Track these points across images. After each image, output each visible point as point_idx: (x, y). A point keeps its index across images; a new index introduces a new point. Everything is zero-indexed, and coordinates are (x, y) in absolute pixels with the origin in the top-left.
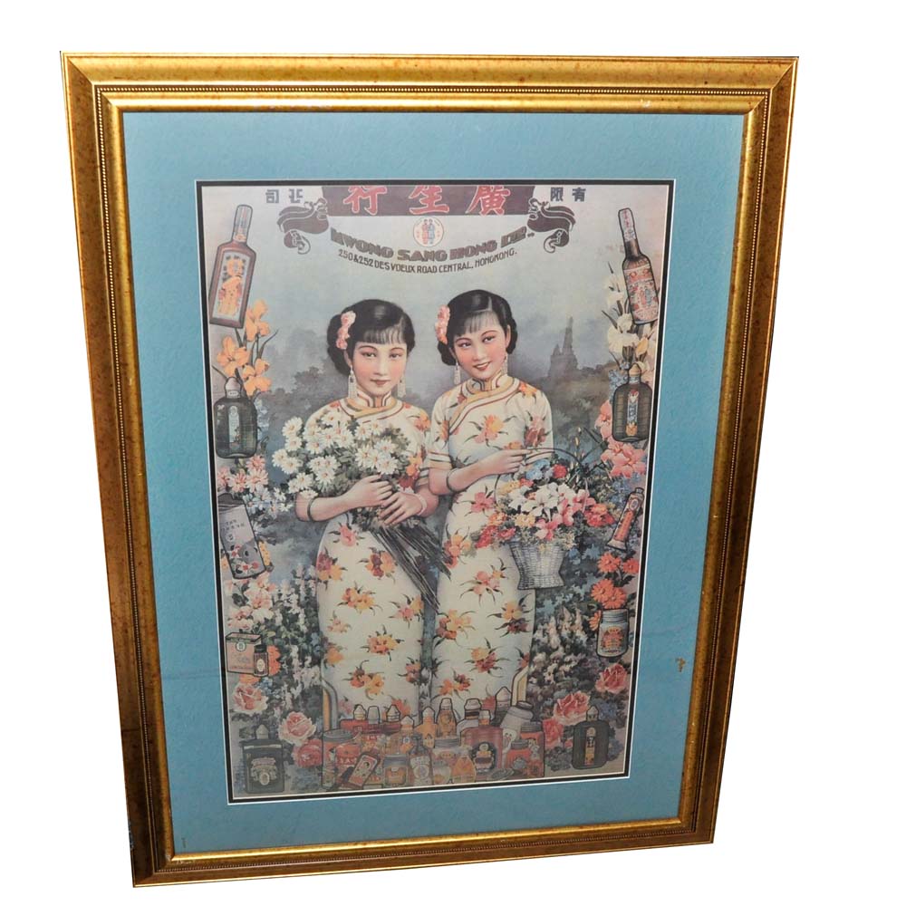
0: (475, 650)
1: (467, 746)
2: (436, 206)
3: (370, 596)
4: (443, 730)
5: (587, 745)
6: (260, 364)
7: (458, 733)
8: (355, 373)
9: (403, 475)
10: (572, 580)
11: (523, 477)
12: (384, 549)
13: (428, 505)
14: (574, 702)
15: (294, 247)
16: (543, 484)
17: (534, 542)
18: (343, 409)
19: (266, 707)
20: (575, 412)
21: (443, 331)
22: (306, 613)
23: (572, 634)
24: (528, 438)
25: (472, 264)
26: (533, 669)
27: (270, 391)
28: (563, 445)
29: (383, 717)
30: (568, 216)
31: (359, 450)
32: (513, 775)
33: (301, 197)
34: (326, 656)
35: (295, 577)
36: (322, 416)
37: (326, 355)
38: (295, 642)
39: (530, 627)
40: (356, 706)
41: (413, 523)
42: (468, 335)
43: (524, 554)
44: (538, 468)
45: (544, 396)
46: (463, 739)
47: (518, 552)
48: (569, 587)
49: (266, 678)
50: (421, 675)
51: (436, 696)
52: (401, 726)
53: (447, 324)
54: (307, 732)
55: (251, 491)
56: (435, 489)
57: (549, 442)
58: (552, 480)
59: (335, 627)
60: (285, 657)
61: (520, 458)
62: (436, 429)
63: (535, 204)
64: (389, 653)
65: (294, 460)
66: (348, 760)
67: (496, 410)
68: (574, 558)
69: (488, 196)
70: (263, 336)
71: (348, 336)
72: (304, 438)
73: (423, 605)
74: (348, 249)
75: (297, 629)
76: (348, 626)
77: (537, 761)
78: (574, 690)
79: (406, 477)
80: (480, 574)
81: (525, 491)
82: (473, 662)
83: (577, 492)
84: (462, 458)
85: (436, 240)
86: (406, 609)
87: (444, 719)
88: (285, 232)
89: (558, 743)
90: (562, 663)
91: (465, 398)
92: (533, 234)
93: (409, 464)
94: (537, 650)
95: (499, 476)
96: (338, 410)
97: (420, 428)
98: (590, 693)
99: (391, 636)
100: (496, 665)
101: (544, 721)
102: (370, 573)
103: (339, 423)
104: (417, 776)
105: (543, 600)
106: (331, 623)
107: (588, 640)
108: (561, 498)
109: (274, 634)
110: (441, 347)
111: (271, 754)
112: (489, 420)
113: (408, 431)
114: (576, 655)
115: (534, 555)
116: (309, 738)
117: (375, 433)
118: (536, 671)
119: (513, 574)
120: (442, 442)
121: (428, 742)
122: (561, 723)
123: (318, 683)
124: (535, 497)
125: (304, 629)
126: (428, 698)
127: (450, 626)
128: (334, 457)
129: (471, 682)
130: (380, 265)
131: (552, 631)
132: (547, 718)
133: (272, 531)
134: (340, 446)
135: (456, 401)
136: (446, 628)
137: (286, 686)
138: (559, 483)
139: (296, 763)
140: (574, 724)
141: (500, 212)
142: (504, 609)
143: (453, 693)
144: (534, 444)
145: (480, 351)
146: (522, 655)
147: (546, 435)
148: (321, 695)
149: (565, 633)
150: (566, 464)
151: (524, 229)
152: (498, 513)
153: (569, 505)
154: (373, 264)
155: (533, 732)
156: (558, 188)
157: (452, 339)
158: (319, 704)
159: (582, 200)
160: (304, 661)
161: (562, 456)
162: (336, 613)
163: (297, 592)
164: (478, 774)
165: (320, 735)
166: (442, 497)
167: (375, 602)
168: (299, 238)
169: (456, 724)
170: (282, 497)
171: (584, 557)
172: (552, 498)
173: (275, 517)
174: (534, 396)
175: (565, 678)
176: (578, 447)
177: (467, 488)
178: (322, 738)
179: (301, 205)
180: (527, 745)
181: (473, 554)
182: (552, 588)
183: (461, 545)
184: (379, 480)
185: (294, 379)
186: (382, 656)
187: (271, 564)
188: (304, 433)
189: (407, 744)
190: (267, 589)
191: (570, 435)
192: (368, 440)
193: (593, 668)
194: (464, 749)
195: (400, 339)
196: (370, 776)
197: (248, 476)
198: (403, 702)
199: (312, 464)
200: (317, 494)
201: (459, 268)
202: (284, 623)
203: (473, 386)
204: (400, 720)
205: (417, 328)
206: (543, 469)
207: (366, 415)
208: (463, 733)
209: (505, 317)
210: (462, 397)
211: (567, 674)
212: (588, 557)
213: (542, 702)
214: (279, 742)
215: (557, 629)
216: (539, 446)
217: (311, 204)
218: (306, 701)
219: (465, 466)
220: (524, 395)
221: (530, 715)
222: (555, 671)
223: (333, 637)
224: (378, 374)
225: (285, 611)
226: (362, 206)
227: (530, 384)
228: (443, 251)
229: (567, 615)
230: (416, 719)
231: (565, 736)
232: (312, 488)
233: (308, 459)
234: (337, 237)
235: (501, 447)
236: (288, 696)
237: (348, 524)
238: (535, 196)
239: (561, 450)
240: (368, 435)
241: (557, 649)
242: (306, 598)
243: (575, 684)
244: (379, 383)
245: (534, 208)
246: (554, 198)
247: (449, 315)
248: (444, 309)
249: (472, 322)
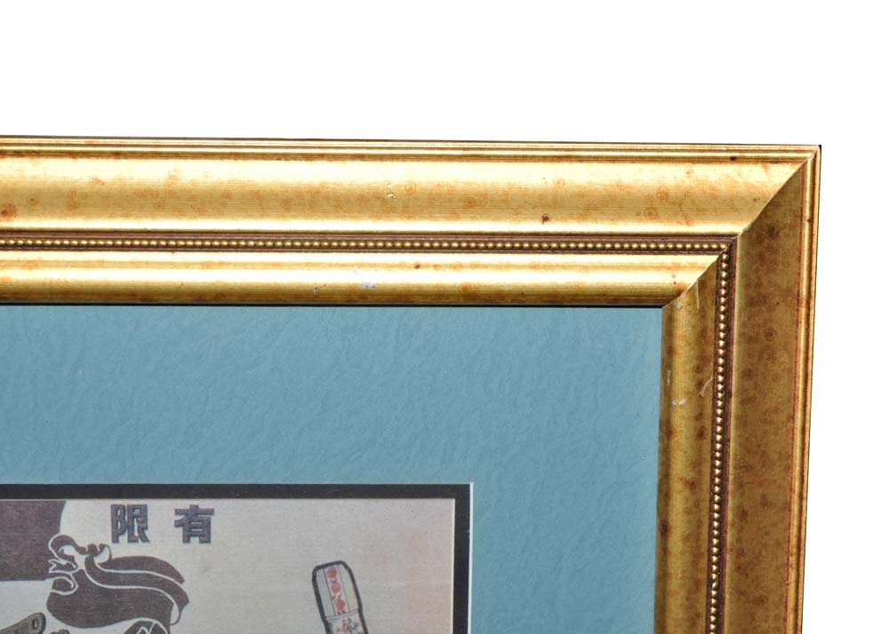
63: (69, 550)
151: (39, 620)
156: (134, 508)
159: (206, 538)
238: (65, 529)
245: (64, 562)
246: (123, 533)
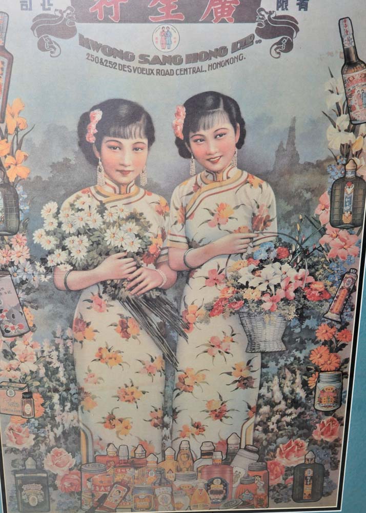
0: (209, 402)
1: (203, 480)
2: (173, 14)
3: (119, 354)
4: (182, 467)
5: (305, 483)
6: (20, 154)
7: (195, 469)
8: (103, 164)
9: (146, 253)
10: (293, 346)
11: (250, 257)
12: (131, 316)
13: (167, 278)
14: (294, 447)
15: (47, 51)
16: (268, 263)
17: (260, 313)
18: (93, 195)
19: (33, 443)
20: (296, 201)
21: (180, 128)
22: (65, 367)
23: (292, 392)
24: (255, 223)
25: (205, 68)
26: (259, 419)
27: (30, 178)
28: (286, 229)
29: (131, 454)
30: (292, 24)
31: (108, 231)
32: (241, 505)
33: (52, 5)
34: (82, 403)
35: (55, 337)
36: (74, 201)
37: (77, 148)
38: (56, 390)
39: (256, 384)
40: (109, 445)
41: (155, 294)
42: (202, 132)
43: (251, 323)
44: (263, 249)
45: (269, 186)
46: (199, 474)
47: (246, 320)
48: (290, 352)
49: (33, 420)
50: (163, 421)
51: (176, 439)
52: (147, 461)
53: (183, 122)
54: (68, 465)
55: (16, 264)
56: (174, 265)
57: (273, 227)
58: (276, 260)
59: (90, 379)
60: (48, 403)
61: (248, 240)
62: (175, 214)
63: (263, 13)
64: (136, 402)
65: (52, 238)
66: (103, 488)
67: (227, 198)
68: (295, 327)
69: (220, 6)
70: (21, 130)
71: (96, 131)
72: (60, 220)
73: (164, 363)
74: (95, 53)
75: (58, 380)
76: (101, 378)
77: (262, 494)
78: (294, 437)
79: (149, 255)
80: (213, 338)
81: (252, 269)
82: (207, 412)
83: (298, 271)
84: (197, 239)
85: (173, 46)
86: (150, 366)
87: (183, 458)
88: (38, 37)
89: (280, 480)
90: (284, 415)
91: (200, 187)
92: (260, 41)
93: (151, 243)
94: (262, 404)
95: (230, 255)
96: (89, 196)
97: (160, 212)
98: (308, 440)
99: (137, 388)
100: (227, 414)
101: (269, 462)
102: (119, 335)
103: (90, 207)
104: (161, 503)
105: (268, 362)
106: (86, 376)
107: (306, 397)
108: (284, 276)
109: (38, 383)
110: (179, 142)
111: (38, 481)
112: (221, 207)
113: (150, 215)
114: (296, 408)
115: (260, 324)
116: (70, 470)
117: (121, 216)
118: (261, 421)
119: (242, 339)
120: (179, 226)
121: (170, 476)
122: (283, 464)
123: (77, 425)
124: (261, 274)
125: (63, 380)
126: (170, 441)
127: (187, 381)
128: (86, 237)
129: (206, 428)
130: (122, 67)
131: (276, 388)
132: (271, 460)
133: (35, 298)
134: (91, 227)
135: (192, 189)
136: (184, 383)
137: (49, 426)
138: (282, 263)
139: (60, 490)
140: (295, 465)
141: (230, 20)
142: (234, 369)
143: (191, 436)
144: (260, 229)
145: (213, 147)
146: (249, 407)
147: (271, 221)
148: (79, 435)
149: (287, 390)
150: (289, 246)
151: (252, 36)
152: (229, 287)
153: (290, 282)
154: (117, 67)
155: (260, 470)
157: (188, 134)
158: (77, 442)
159: (306, 9)
160: (64, 406)
161: (285, 239)
162: (90, 368)
163: (57, 349)
164: (212, 503)
165: (79, 467)
166: (180, 273)
167: (124, 359)
168: (51, 42)
169: (194, 462)
170: (42, 269)
171: (304, 327)
172: (277, 276)
173: (37, 287)
174: (261, 186)
175: (286, 427)
176: (299, 232)
177: (202, 265)
178: (80, 470)
179: (52, 12)
180: (253, 481)
181: (207, 322)
182: (275, 352)
183: (196, 315)
184: (125, 257)
185: (50, 168)
186: (130, 404)
187: (34, 326)
188: (59, 215)
189: (152, 477)
190: (32, 347)
191: (292, 222)
192: (115, 222)
193: (310, 420)
194: (201, 483)
195: (142, 134)
196: (121, 502)
197: (12, 251)
198: (148, 442)
199: (67, 242)
200: (72, 268)
201: (193, 71)
202: (47, 374)
203: (206, 176)
204: (146, 457)
205: (156, 125)
206: (268, 251)
207: (114, 201)
208: (199, 469)
209: (235, 116)
210: (197, 187)
211: (288, 424)
212: (307, 326)
213: (266, 447)
214: (45, 472)
215: (280, 386)
216: (265, 231)
217: (60, 11)
218: (66, 439)
219: (201, 246)
220: (252, 185)
221: (256, 456)
222: (278, 421)
223: (88, 387)
224: (123, 165)
225: (47, 365)
226: (106, 13)
227: (256, 176)
228: (179, 56)
229: (289, 375)
230: (160, 456)
231: (286, 475)
232: (68, 262)
233: (63, 238)
234: (84, 42)
235: (231, 230)
236: (52, 435)
237: (99, 294)
238: (262, 6)
239: (285, 235)
240: (115, 218)
241: (280, 403)
242: (65, 355)
243: (295, 432)
244: (124, 173)
245: (261, 17)
246: (280, 7)
247: (185, 113)
248: (180, 108)
249: (205, 120)
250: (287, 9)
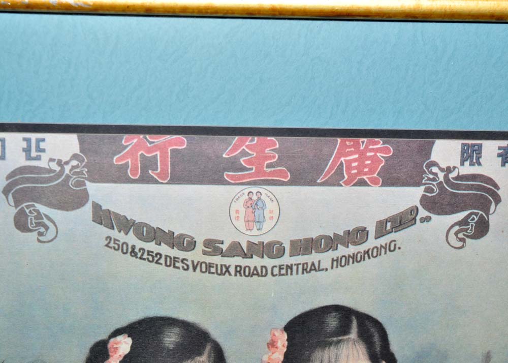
2: (269, 170)
15: (30, 231)
25: (326, 264)
30: (488, 191)
33: (43, 151)
53: (282, 358)
63: (435, 169)
69: (356, 156)
74: (121, 237)
85: (267, 226)
88: (16, 207)
92: (428, 219)
130: (172, 262)
141: (374, 182)
151: (414, 210)
154: (162, 261)
156: (474, 145)
168: (39, 215)
179: (43, 163)
201: (303, 269)
209: (378, 349)
217: (59, 163)
226: (145, 168)
228: (278, 242)
234: (102, 217)
238: (433, 157)
245: (431, 176)
246: (467, 160)
247: (286, 343)
248: (277, 334)
249: (322, 356)
250: (479, 164)
